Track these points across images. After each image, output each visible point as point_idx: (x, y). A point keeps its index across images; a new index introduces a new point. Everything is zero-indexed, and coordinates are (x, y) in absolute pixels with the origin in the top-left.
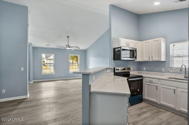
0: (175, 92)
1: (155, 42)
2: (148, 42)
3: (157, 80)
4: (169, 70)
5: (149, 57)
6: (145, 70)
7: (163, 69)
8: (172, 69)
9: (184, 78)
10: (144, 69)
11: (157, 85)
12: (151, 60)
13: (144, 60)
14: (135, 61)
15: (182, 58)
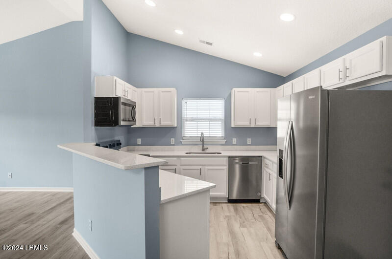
0: (202, 173)
1: (164, 93)
2: (153, 92)
3: (176, 158)
4: (182, 141)
5: (155, 120)
6: (140, 143)
7: (173, 140)
8: (185, 139)
9: (201, 151)
10: (139, 141)
11: (176, 167)
12: (157, 125)
13: (143, 124)
14: (132, 127)
15: (196, 123)
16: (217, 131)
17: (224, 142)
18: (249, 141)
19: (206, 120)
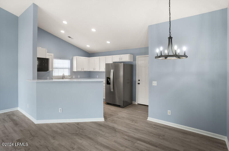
4: (53, 78)
7: (48, 78)
15: (58, 69)
16: (67, 73)
17: (70, 77)
18: (79, 77)
19: (62, 68)
